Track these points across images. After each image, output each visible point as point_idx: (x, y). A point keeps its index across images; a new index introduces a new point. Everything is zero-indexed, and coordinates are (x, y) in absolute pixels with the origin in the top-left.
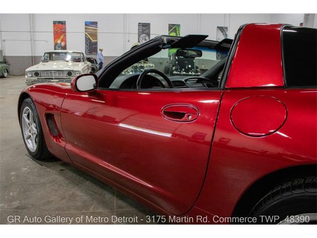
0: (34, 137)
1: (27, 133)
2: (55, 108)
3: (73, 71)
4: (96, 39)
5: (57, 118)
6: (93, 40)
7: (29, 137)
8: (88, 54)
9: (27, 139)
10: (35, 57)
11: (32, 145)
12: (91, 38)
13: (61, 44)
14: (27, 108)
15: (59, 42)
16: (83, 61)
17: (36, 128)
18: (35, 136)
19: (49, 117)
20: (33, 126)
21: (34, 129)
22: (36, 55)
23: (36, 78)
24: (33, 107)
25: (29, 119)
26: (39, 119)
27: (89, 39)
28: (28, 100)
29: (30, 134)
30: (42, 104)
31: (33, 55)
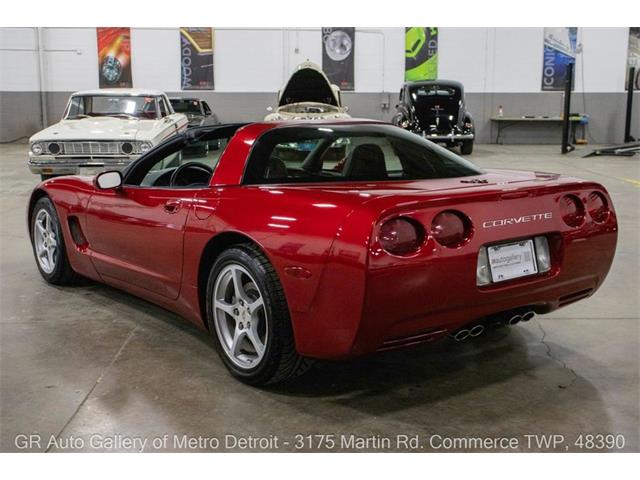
0: (51, 253)
1: (41, 248)
2: (79, 209)
3: (134, 141)
4: (210, 47)
5: (82, 221)
6: (201, 50)
7: (45, 254)
8: (189, 86)
9: (41, 256)
10: (47, 93)
11: (48, 266)
12: (195, 44)
13: (116, 60)
14: (44, 210)
15: (111, 54)
16: (164, 115)
17: (55, 238)
18: (53, 250)
19: (73, 221)
20: (51, 236)
21: (52, 240)
22: (50, 90)
23: (51, 157)
24: (52, 209)
25: (44, 226)
26: (59, 225)
27: (191, 46)
28: (45, 199)
29: (47, 249)
30: (63, 205)
31: (43, 90)
